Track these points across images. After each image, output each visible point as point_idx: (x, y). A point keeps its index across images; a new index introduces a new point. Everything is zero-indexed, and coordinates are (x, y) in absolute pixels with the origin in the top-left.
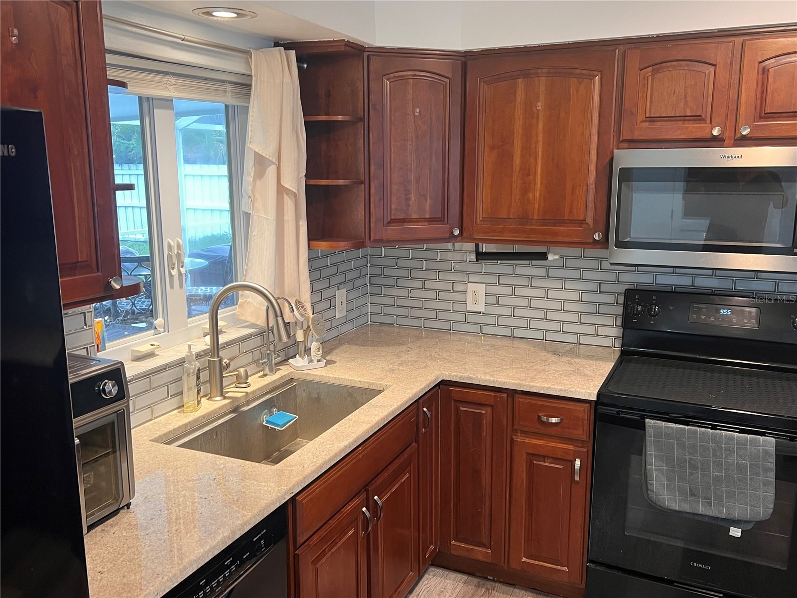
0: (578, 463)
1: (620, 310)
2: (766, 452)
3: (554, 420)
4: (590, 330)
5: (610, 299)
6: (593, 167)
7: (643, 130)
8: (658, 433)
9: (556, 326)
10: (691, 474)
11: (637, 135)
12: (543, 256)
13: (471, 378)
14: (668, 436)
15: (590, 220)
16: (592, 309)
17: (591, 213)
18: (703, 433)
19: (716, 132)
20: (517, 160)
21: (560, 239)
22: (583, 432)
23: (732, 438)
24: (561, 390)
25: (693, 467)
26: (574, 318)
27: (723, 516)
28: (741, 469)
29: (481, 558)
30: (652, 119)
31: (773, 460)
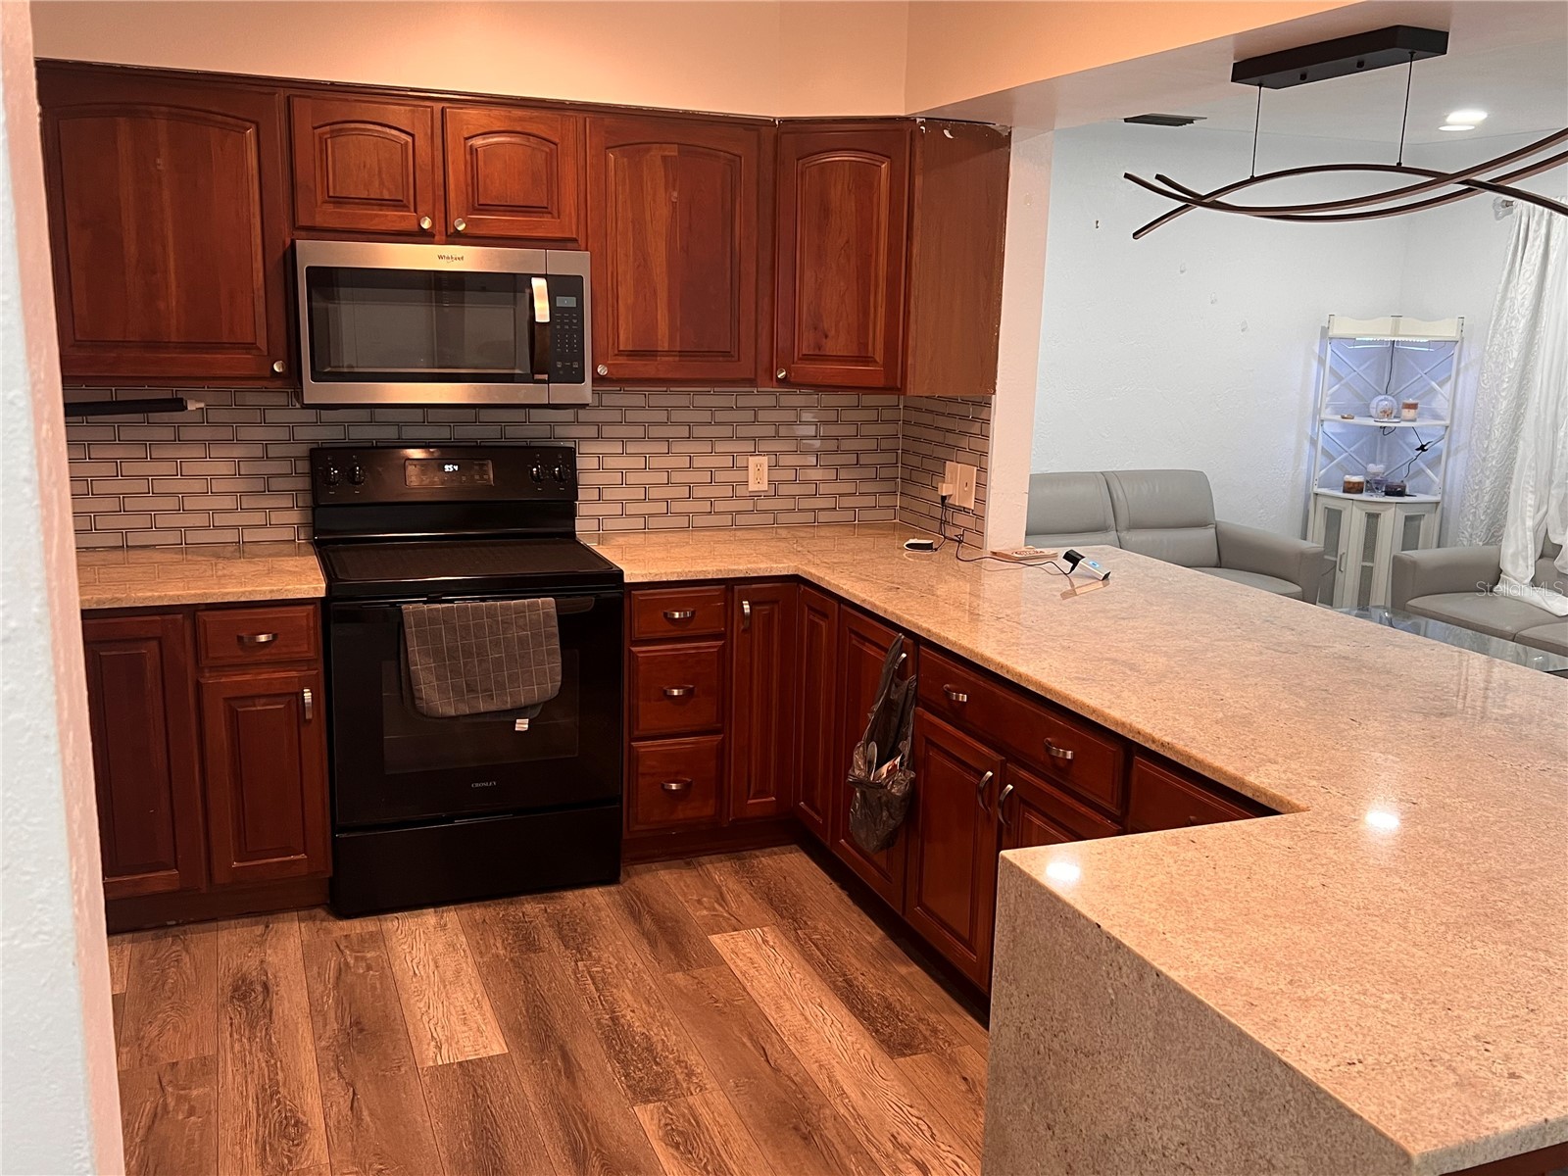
0: (308, 695)
1: (303, 483)
2: (547, 615)
3: (263, 638)
4: (258, 518)
5: (284, 467)
6: (258, 264)
7: (326, 216)
8: (419, 617)
9: (200, 520)
10: (465, 664)
11: (319, 221)
12: (179, 405)
13: (119, 599)
14: (433, 621)
15: (262, 343)
16: (259, 485)
17: (262, 334)
18: (476, 608)
19: (426, 224)
20: (131, 249)
21: (218, 373)
22: (308, 647)
23: (509, 607)
24: (272, 591)
25: (468, 654)
26: (228, 502)
27: (509, 706)
28: (522, 641)
29: (161, 888)
30: (339, 201)
31: (555, 622)
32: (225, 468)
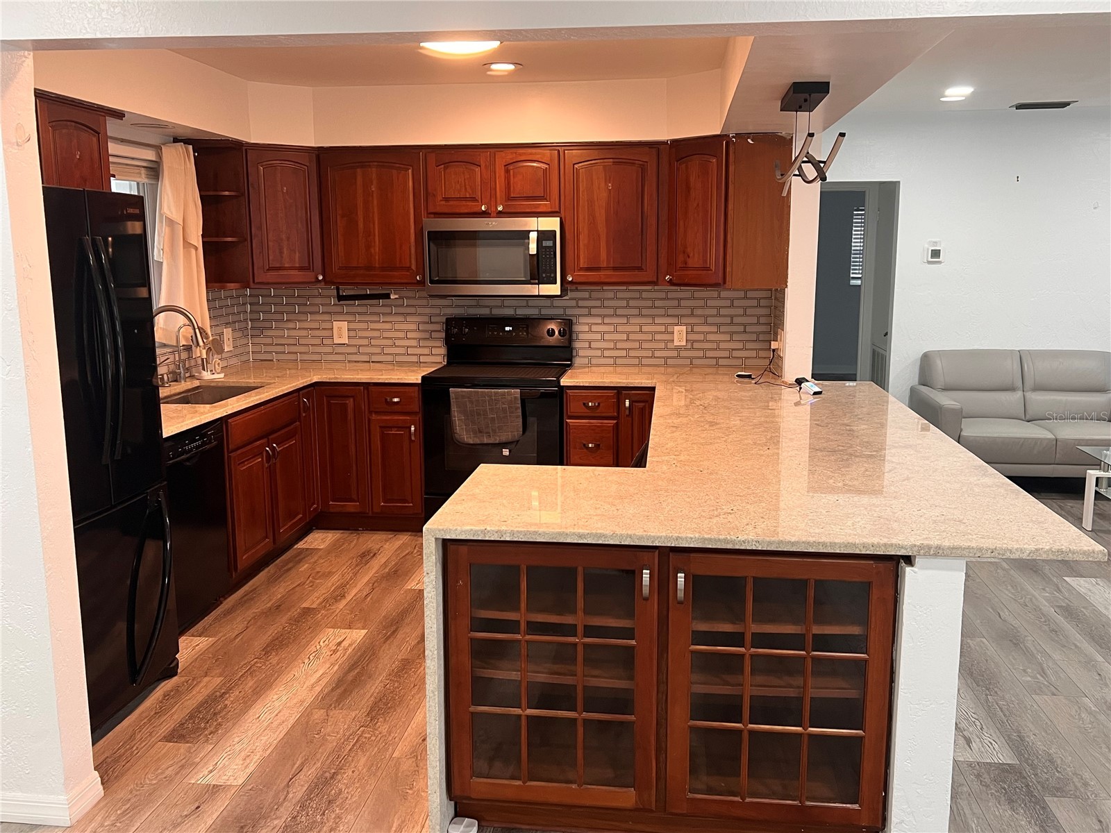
0: (413, 429)
1: (443, 335)
2: (516, 398)
3: (396, 400)
4: (426, 351)
5: (438, 327)
6: (412, 231)
7: (442, 206)
8: (457, 395)
9: (402, 351)
10: (478, 419)
11: (438, 210)
12: (387, 296)
13: (337, 378)
14: (463, 397)
15: (413, 267)
16: (427, 335)
17: (413, 262)
18: (482, 392)
19: (483, 208)
20: (361, 225)
21: (396, 281)
22: (416, 406)
23: (498, 392)
24: (398, 379)
25: (479, 414)
26: (414, 343)
27: (497, 442)
28: (504, 410)
29: (352, 510)
30: (447, 199)
31: (519, 402)
32: (414, 327)
